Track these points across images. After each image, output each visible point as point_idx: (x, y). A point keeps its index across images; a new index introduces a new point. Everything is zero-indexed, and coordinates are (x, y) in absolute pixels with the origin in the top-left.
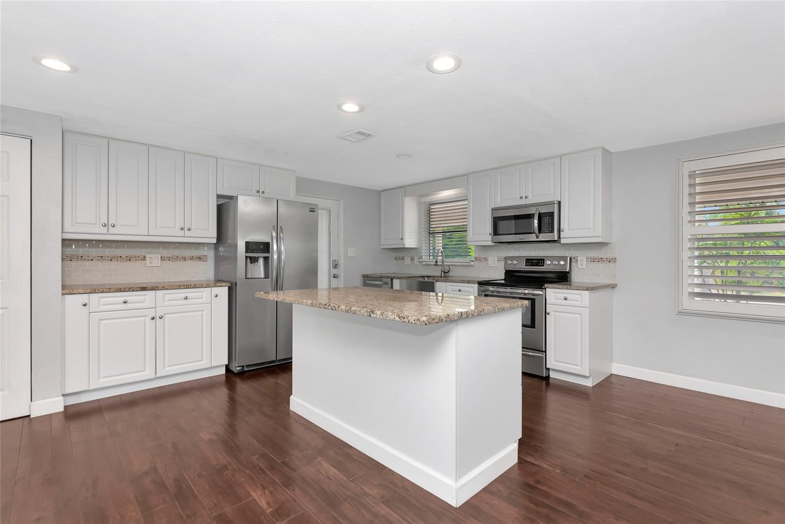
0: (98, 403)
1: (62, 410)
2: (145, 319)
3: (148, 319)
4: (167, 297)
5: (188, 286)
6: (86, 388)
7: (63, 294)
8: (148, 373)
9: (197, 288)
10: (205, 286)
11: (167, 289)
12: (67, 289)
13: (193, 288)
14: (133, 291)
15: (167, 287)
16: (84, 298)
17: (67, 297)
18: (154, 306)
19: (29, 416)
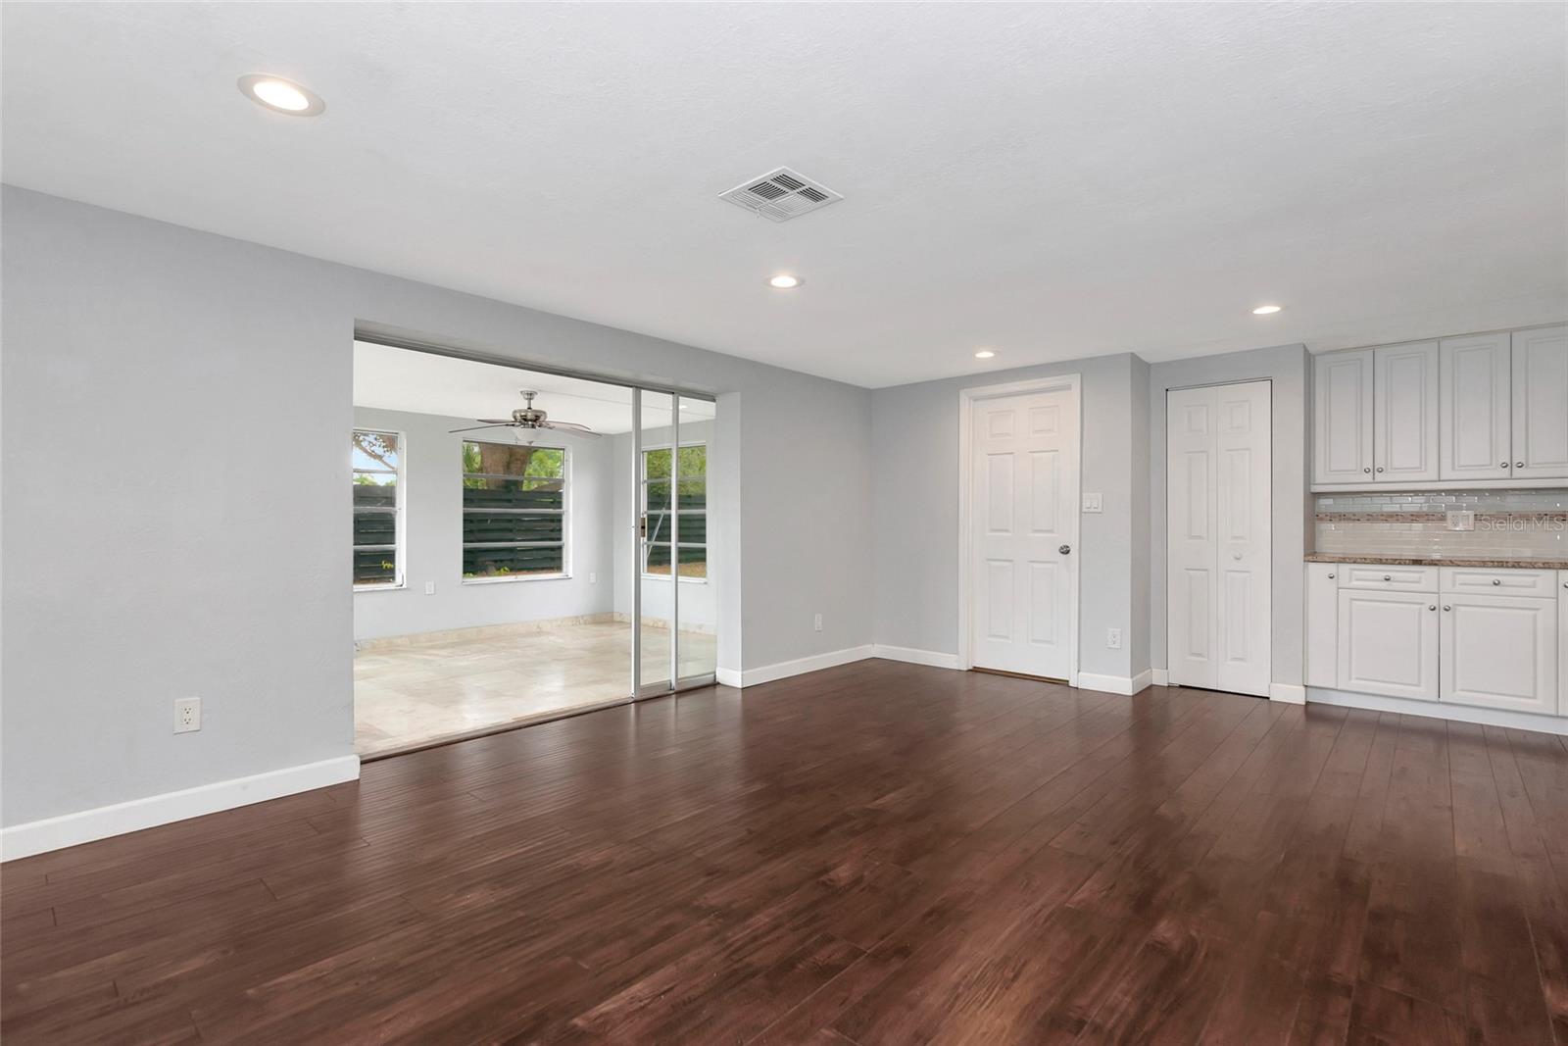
0: (1346, 711)
1: (1304, 703)
2: (1420, 609)
3: (1425, 609)
4: (1461, 578)
5: (1501, 564)
6: (1333, 686)
7: (1305, 561)
8: (1427, 691)
9: (1522, 567)
10: (1542, 566)
11: (1459, 566)
12: (1312, 554)
13: (1513, 567)
14: (1400, 564)
15: (1459, 563)
16: (1331, 568)
17: (1311, 565)
18: (1436, 590)
19: (1268, 698)
